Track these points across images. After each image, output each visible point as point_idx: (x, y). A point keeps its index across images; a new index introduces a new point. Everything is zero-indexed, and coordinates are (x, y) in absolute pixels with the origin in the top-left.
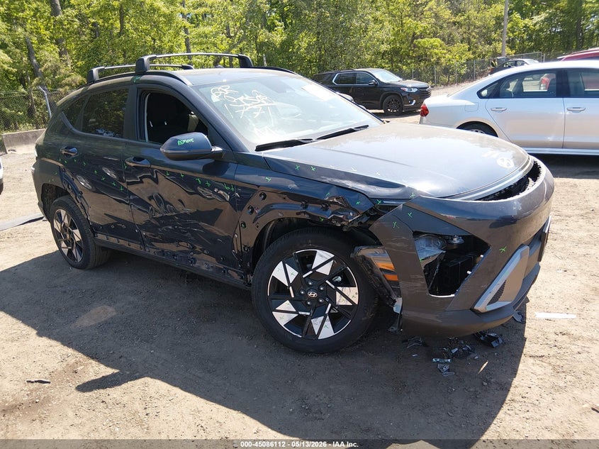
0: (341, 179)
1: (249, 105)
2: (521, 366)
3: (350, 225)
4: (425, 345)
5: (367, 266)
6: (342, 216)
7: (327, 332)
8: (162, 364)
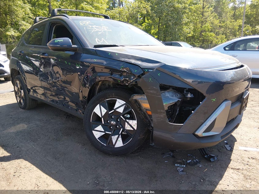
0: (129, 59)
1: (97, 29)
2: (226, 174)
3: (131, 84)
4: (173, 157)
5: (137, 106)
6: (128, 79)
7: (119, 144)
8: (35, 153)
